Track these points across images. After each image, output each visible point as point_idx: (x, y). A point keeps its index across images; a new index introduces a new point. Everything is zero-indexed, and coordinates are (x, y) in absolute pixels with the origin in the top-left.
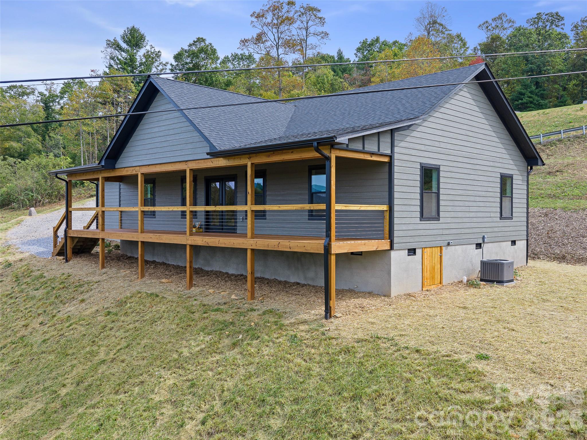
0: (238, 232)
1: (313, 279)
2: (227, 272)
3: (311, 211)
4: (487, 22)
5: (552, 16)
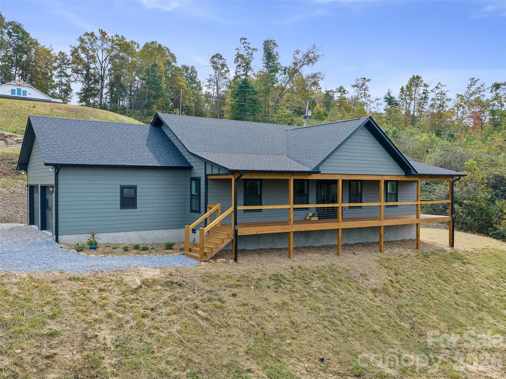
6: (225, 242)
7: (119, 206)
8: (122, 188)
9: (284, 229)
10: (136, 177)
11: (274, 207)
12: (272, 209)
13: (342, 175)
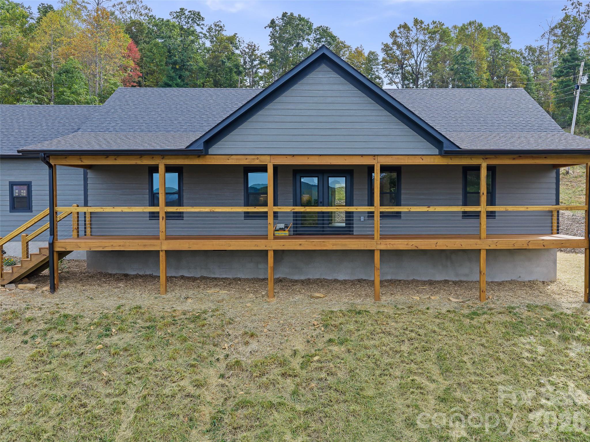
0: (355, 233)
1: (466, 275)
2: (336, 278)
3: (464, 212)
4: (122, 3)
5: (194, 14)
6: (33, 260)
7: (8, 208)
8: (12, 185)
9: (145, 246)
10: (31, 171)
11: (126, 209)
12: (122, 213)
13: (272, 157)
